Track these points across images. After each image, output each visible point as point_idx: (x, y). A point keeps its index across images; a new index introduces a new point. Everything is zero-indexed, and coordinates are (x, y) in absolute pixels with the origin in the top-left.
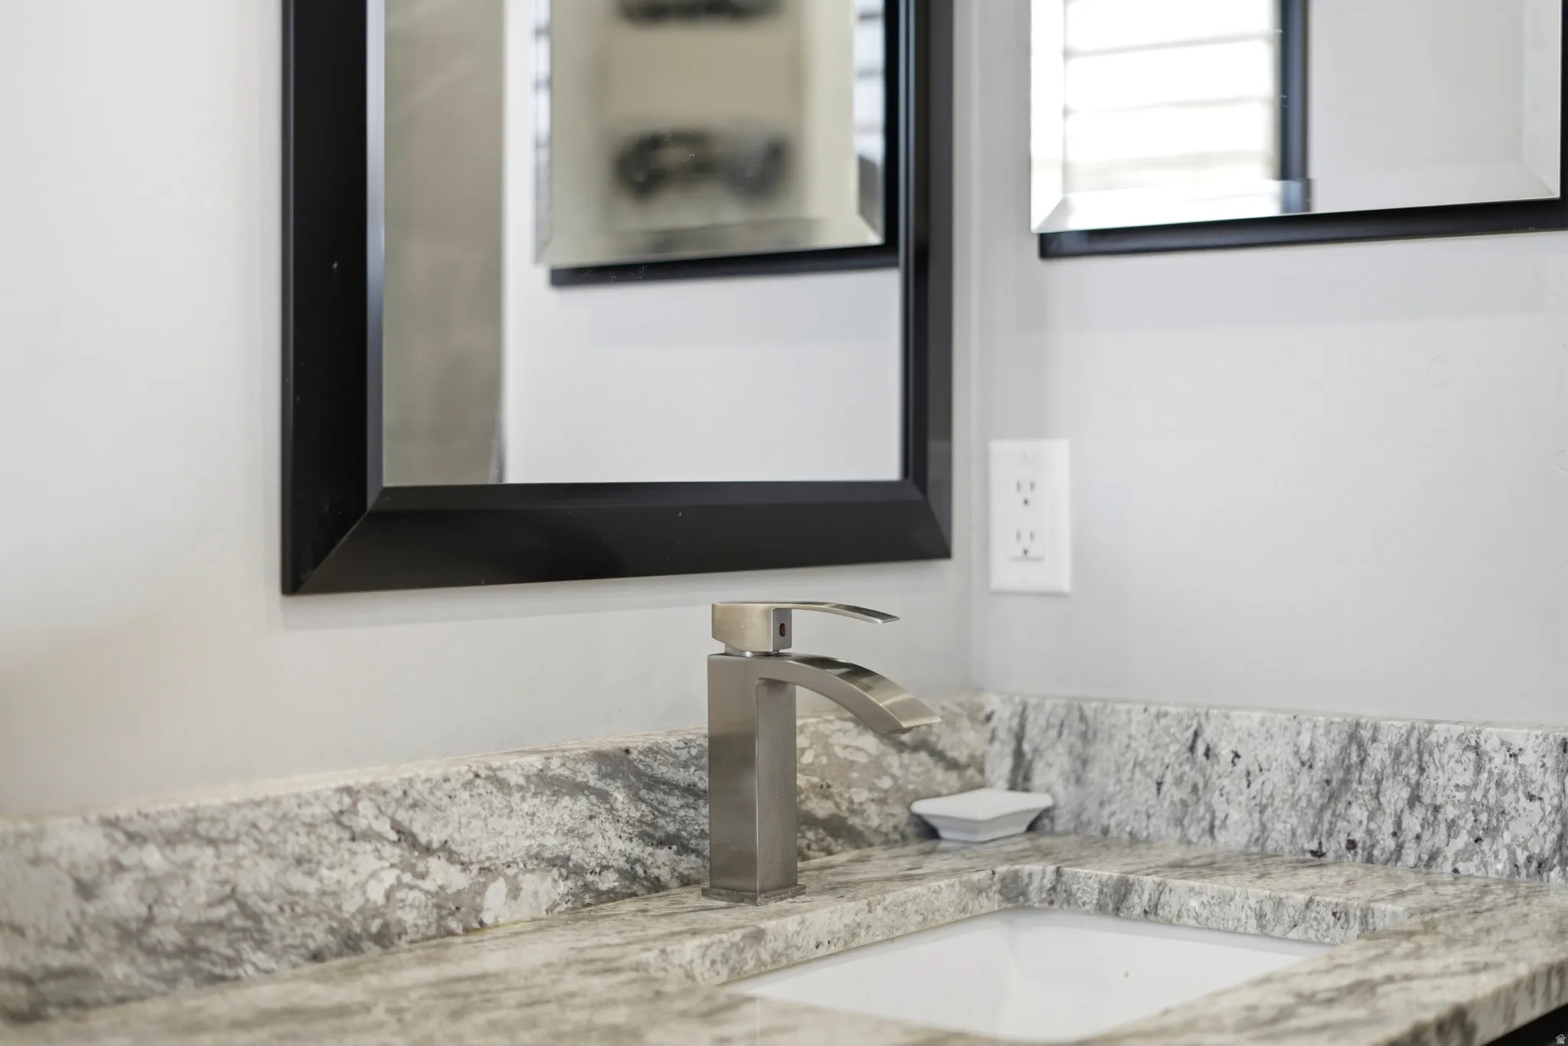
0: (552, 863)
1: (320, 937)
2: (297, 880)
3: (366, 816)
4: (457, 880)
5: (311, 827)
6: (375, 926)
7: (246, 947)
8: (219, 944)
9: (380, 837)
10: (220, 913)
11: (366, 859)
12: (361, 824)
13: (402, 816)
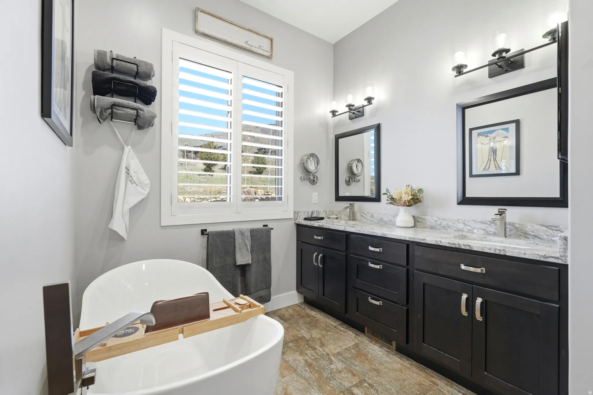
0: (483, 229)
1: (456, 229)
2: (453, 225)
3: (460, 221)
4: (470, 228)
5: (455, 221)
6: (461, 230)
7: (449, 228)
8: (446, 227)
9: (462, 223)
10: (446, 225)
11: (460, 225)
12: (460, 222)
13: (464, 222)
